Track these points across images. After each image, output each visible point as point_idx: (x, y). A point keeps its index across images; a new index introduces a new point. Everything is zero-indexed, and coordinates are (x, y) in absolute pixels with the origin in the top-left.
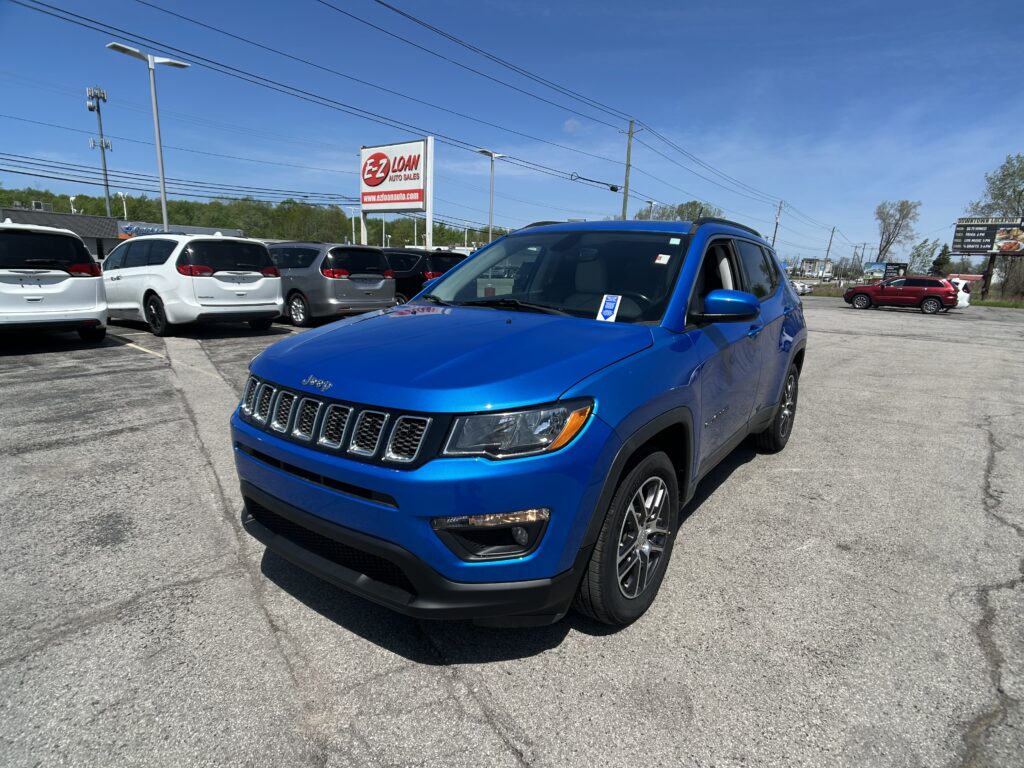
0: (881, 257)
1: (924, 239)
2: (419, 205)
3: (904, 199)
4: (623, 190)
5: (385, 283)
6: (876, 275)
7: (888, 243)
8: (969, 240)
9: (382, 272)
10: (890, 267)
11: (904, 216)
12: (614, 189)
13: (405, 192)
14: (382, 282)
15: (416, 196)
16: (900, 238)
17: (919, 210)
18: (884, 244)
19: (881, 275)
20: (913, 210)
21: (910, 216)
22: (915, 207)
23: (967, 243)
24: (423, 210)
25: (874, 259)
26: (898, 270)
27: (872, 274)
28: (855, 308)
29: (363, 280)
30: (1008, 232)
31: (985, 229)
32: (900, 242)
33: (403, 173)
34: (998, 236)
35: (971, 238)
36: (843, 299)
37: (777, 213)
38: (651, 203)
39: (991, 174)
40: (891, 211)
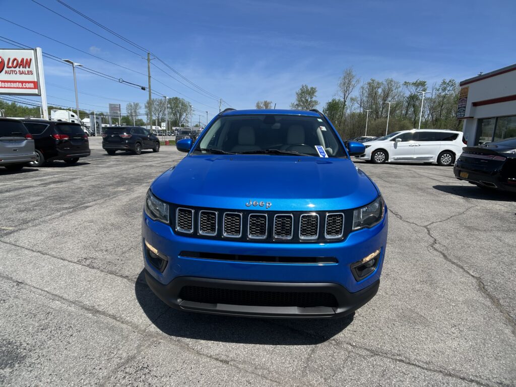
2: (36, 91)
4: (148, 90)
5: (28, 142)
9: (24, 135)
12: (143, 89)
13: (22, 82)
14: (25, 142)
15: (32, 85)
24: (39, 95)
29: (10, 141)
33: (17, 69)
37: (219, 104)
38: (165, 97)
39: (297, 92)
40: (262, 106)
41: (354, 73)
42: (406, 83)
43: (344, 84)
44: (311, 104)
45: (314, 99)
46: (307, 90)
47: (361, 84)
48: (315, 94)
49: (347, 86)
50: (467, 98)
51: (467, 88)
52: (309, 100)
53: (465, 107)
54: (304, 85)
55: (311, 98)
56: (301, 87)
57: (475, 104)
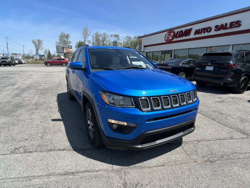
0: (37, 53)
1: (46, 49)
3: (39, 39)
6: (37, 58)
7: (38, 50)
8: (59, 50)
10: (40, 56)
11: (40, 43)
16: (40, 49)
17: (43, 42)
18: (37, 50)
19: (39, 58)
20: (41, 42)
21: (41, 43)
22: (42, 41)
23: (59, 51)
25: (35, 54)
26: (42, 56)
27: (36, 57)
28: (48, 66)
30: (66, 48)
31: (62, 48)
32: (40, 50)
34: (64, 49)
35: (60, 49)
36: (44, 64)
39: (59, 35)
40: (36, 42)
41: (88, 29)
42: (111, 36)
43: (84, 33)
44: (67, 43)
45: (69, 40)
46: (65, 35)
47: (92, 34)
48: (69, 38)
49: (85, 34)
50: (141, 43)
51: (141, 40)
52: (66, 40)
53: (141, 47)
54: (63, 32)
55: (67, 39)
56: (61, 33)
57: (145, 46)
